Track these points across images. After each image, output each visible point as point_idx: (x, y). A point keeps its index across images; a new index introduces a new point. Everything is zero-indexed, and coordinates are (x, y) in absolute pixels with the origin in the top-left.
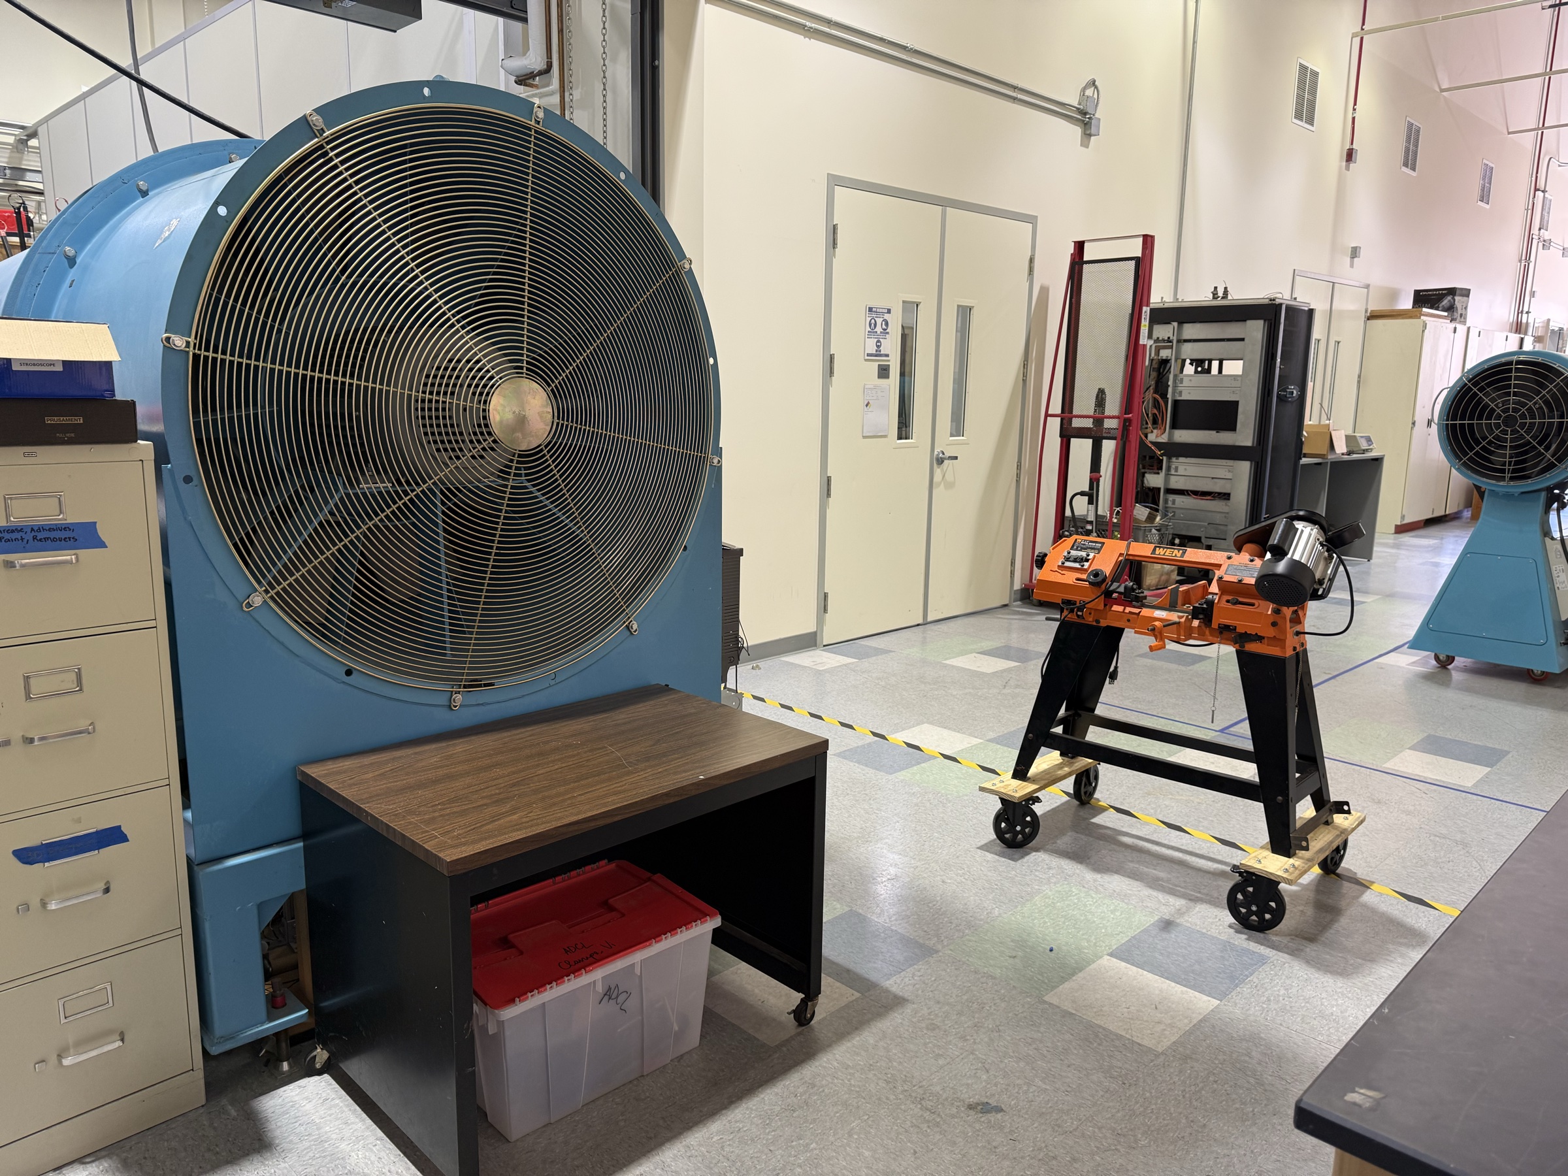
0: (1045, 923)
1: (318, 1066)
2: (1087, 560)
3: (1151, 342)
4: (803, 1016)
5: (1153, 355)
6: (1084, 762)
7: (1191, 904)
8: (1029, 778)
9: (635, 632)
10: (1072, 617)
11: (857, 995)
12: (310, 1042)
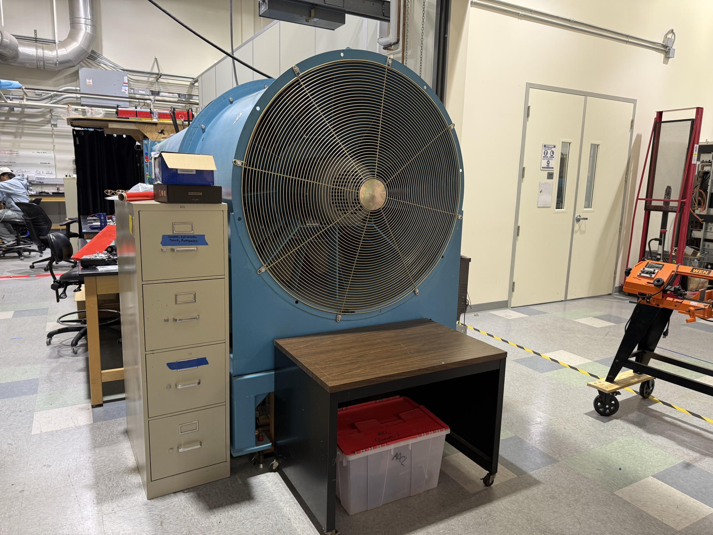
0: (618, 455)
1: (274, 468)
2: (654, 273)
3: (699, 163)
4: (488, 482)
5: (700, 169)
6: (646, 377)
7: (703, 457)
8: (615, 382)
9: (417, 294)
10: (644, 302)
11: (516, 476)
12: (272, 457)
